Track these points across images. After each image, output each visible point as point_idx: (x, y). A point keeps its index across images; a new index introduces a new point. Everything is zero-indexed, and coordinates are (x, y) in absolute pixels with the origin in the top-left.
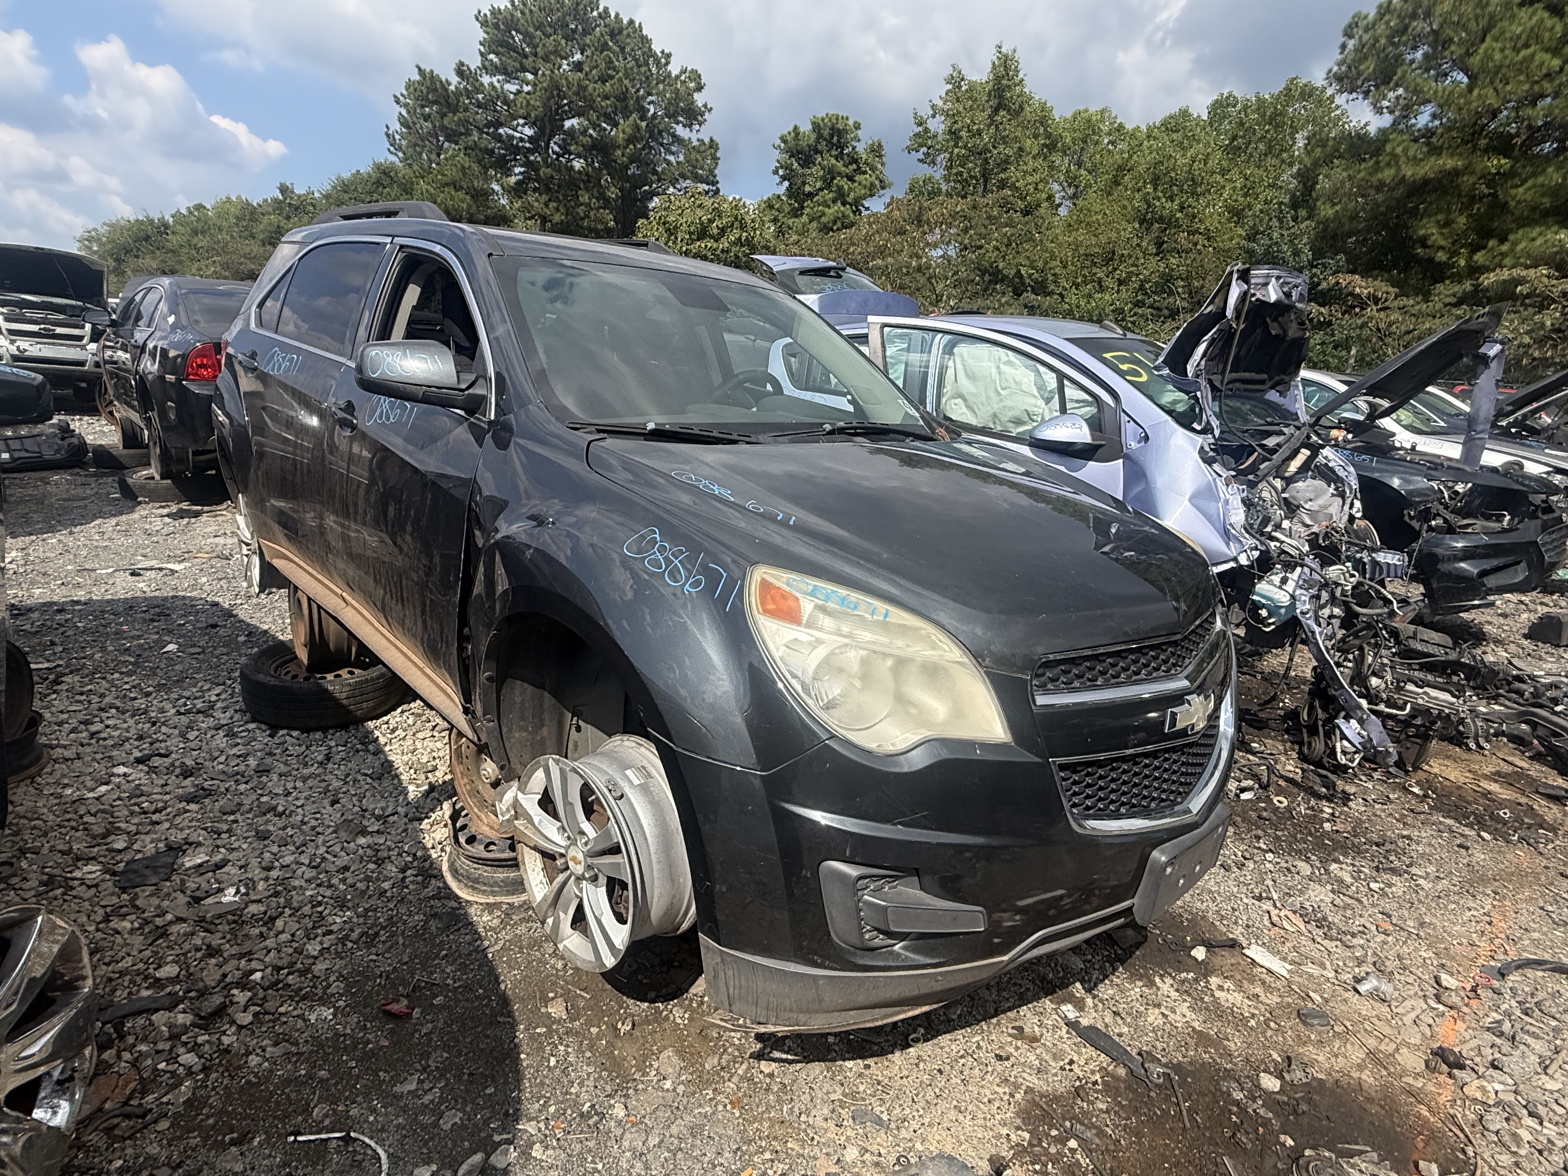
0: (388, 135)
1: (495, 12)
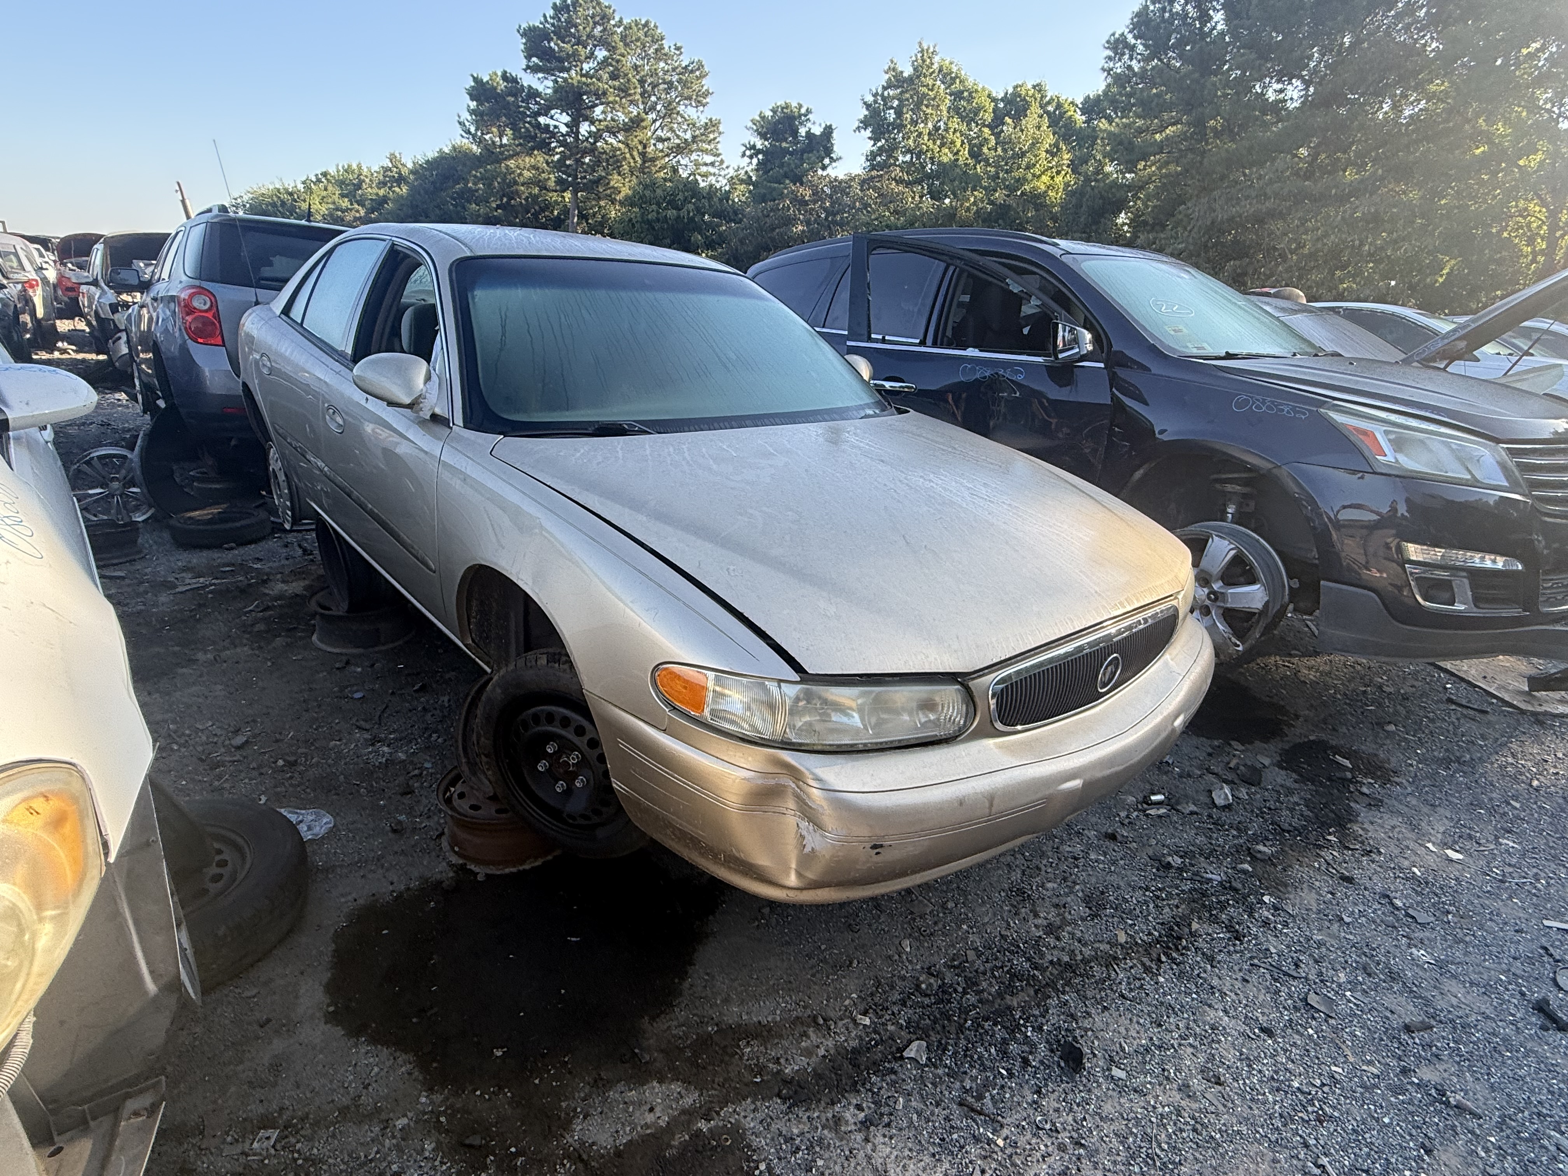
0: (460, 123)
1: (531, 28)
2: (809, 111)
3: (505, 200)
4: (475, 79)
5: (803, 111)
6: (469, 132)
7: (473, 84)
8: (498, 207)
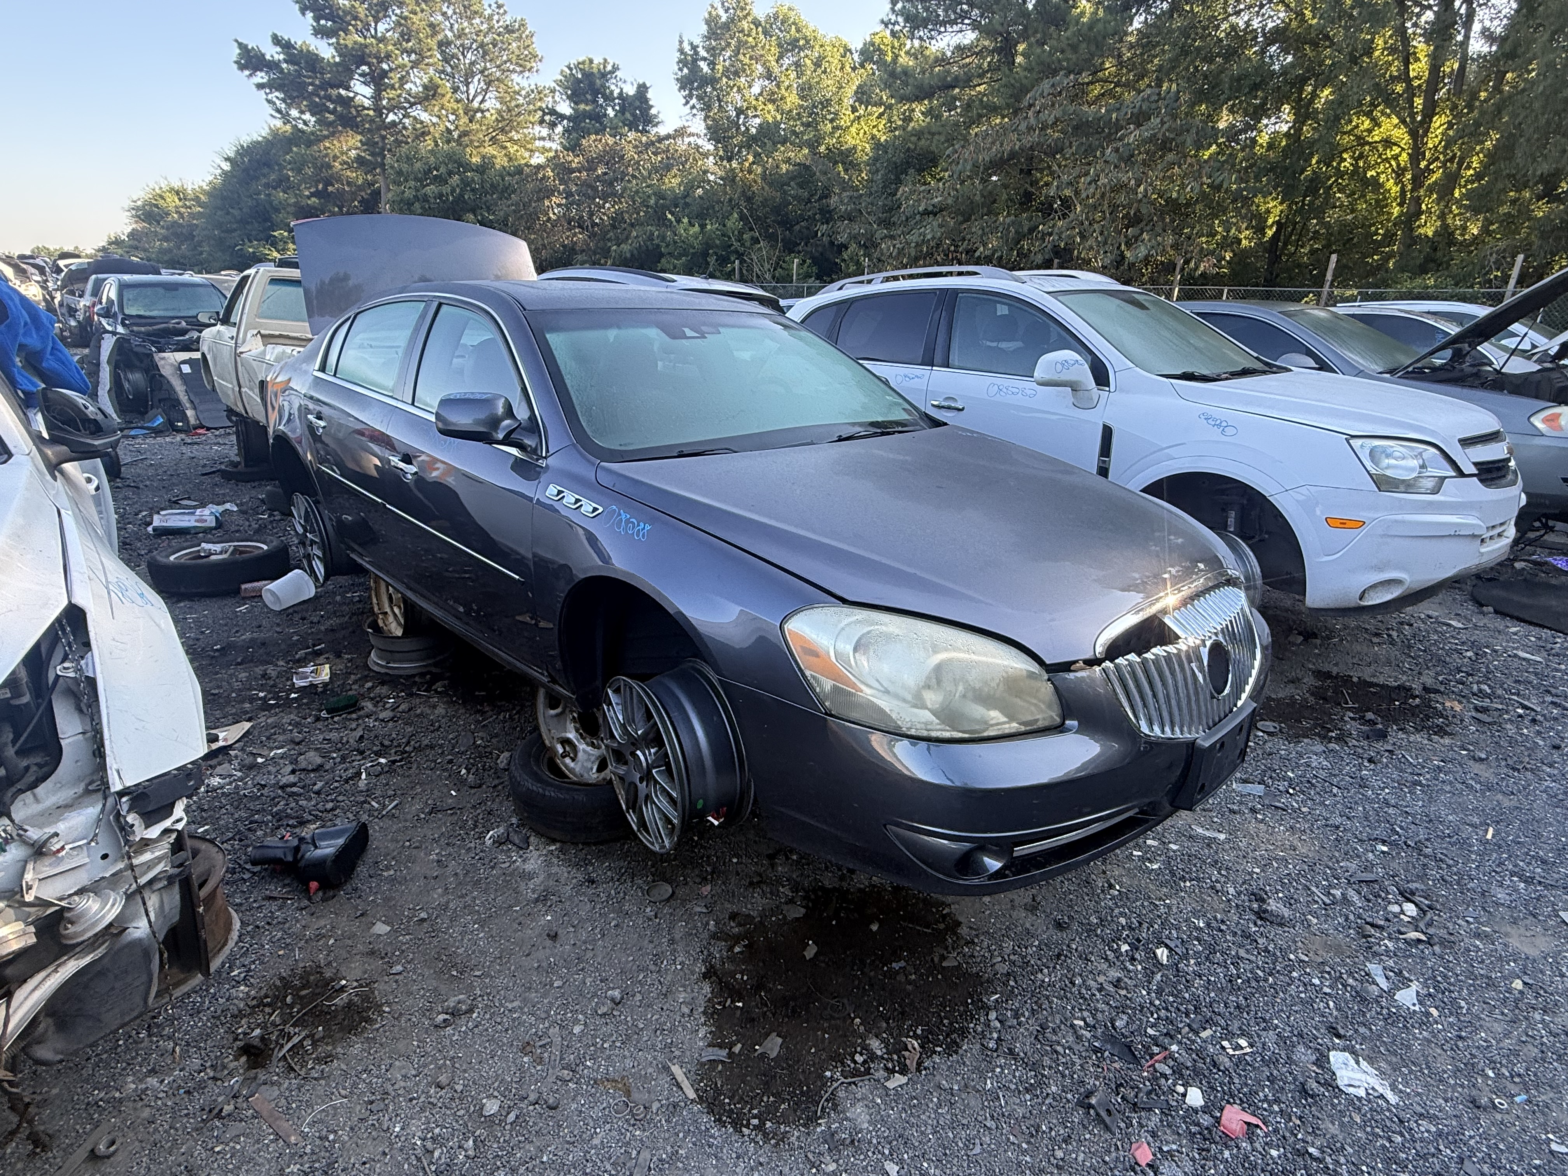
2: (615, 68)
3: (320, 186)
4: (241, 45)
5: (609, 68)
6: (279, 111)
7: (238, 51)
8: (313, 195)
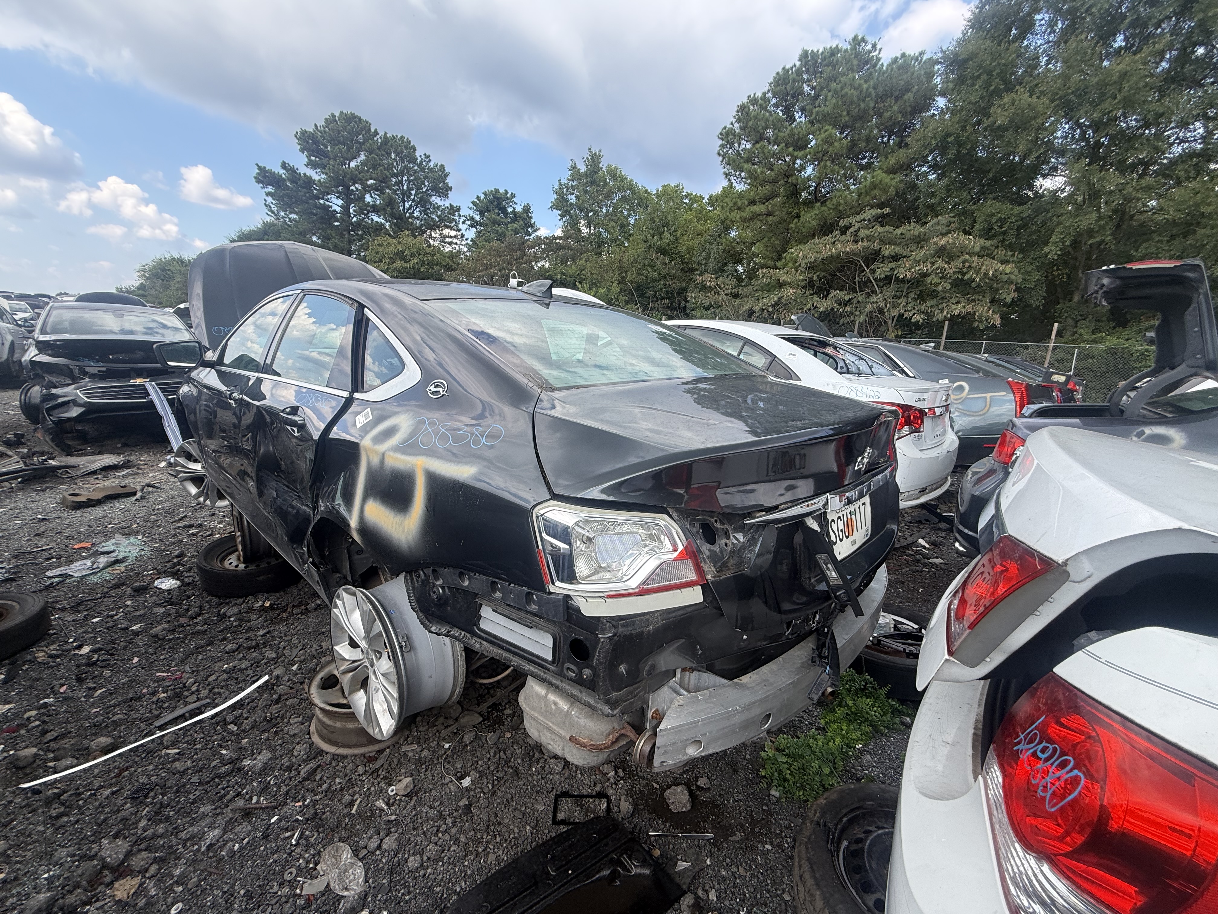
0: (266, 205)
1: (304, 133)
2: (513, 196)
7: (258, 171)
